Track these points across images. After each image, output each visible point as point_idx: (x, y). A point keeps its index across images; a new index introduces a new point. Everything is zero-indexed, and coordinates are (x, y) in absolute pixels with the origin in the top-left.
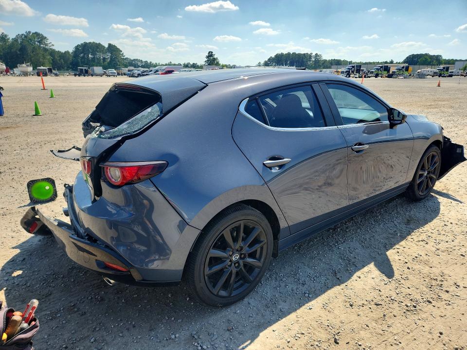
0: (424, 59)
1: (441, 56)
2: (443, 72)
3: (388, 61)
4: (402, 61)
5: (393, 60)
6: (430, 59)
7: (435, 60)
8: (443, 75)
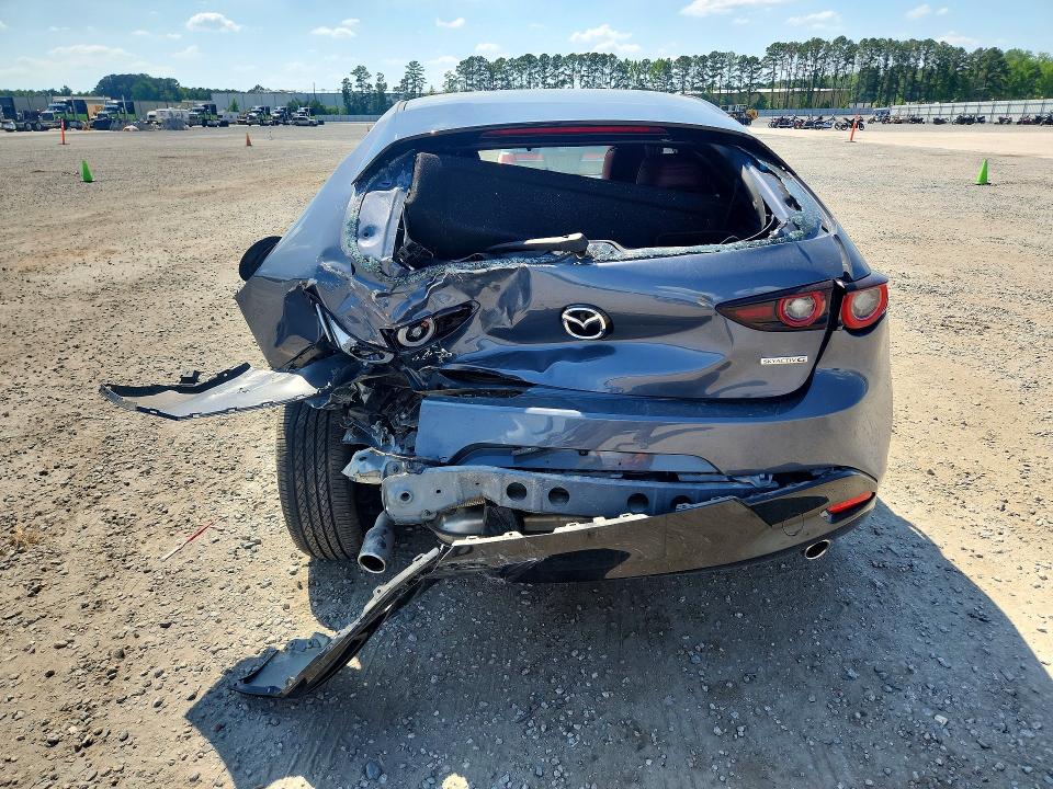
0: (142, 87)
1: (176, 81)
2: (207, 117)
3: (58, 90)
4: (91, 89)
5: (70, 87)
6: (156, 86)
7: (166, 91)
8: (209, 122)
